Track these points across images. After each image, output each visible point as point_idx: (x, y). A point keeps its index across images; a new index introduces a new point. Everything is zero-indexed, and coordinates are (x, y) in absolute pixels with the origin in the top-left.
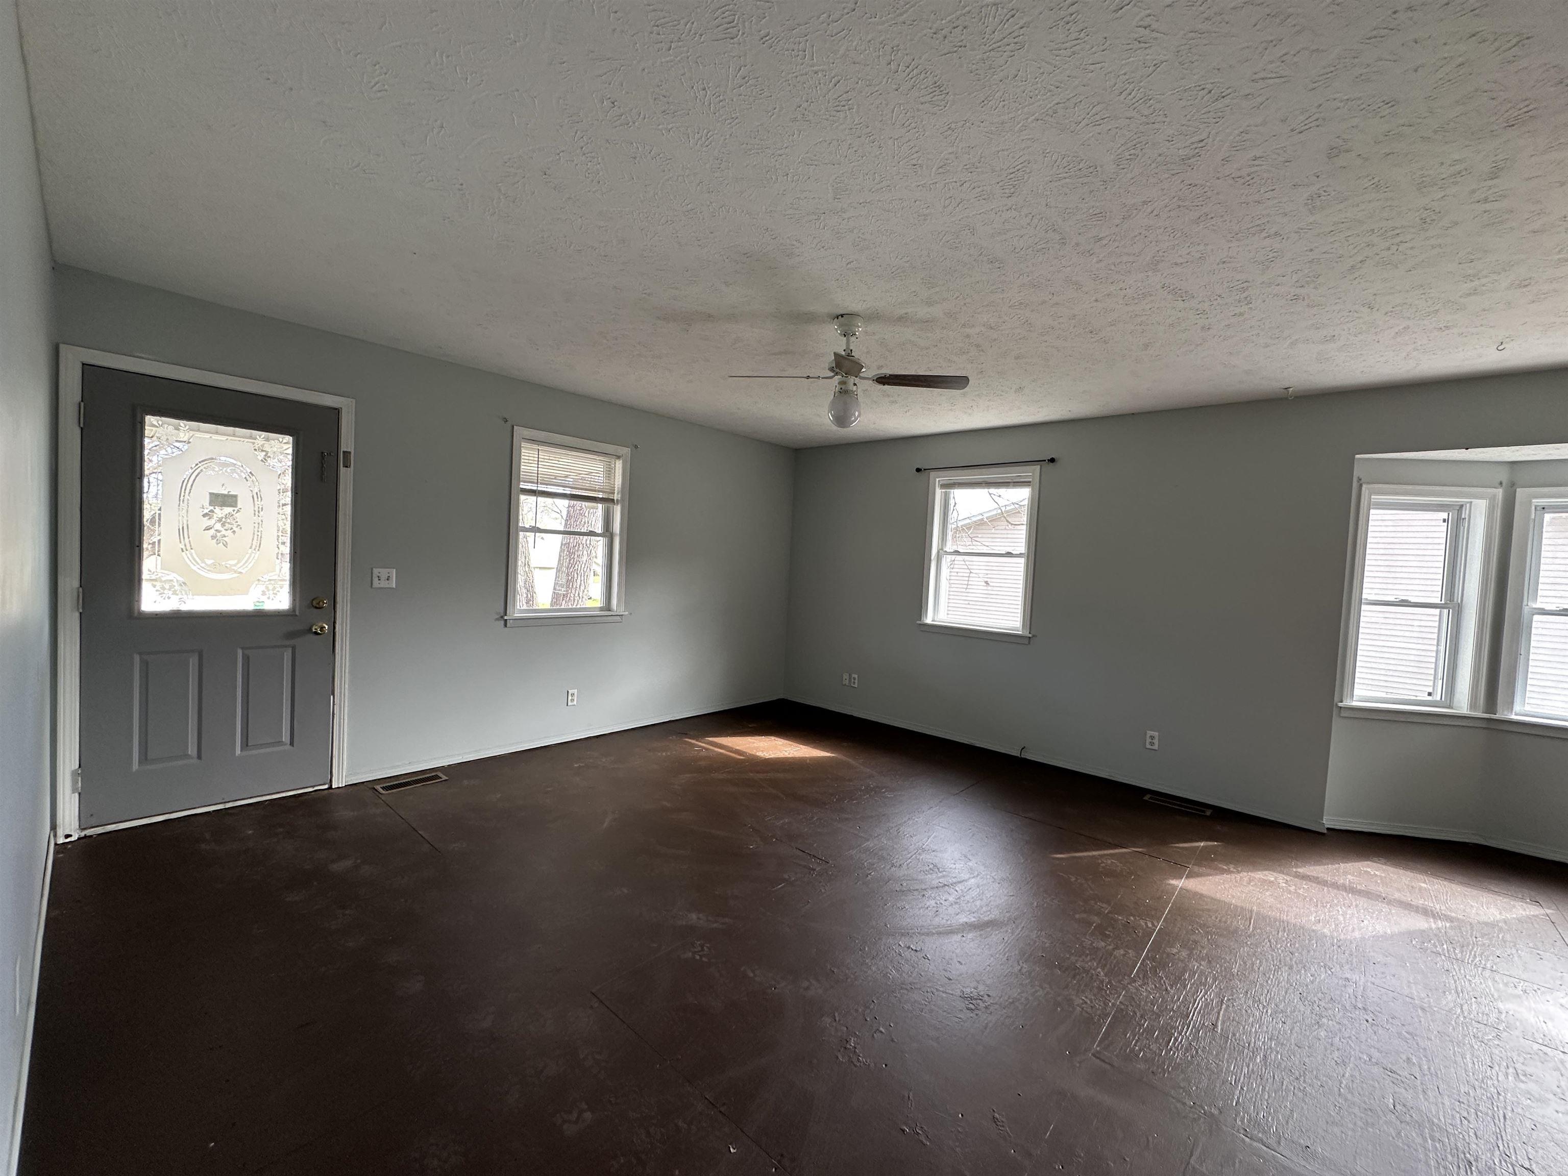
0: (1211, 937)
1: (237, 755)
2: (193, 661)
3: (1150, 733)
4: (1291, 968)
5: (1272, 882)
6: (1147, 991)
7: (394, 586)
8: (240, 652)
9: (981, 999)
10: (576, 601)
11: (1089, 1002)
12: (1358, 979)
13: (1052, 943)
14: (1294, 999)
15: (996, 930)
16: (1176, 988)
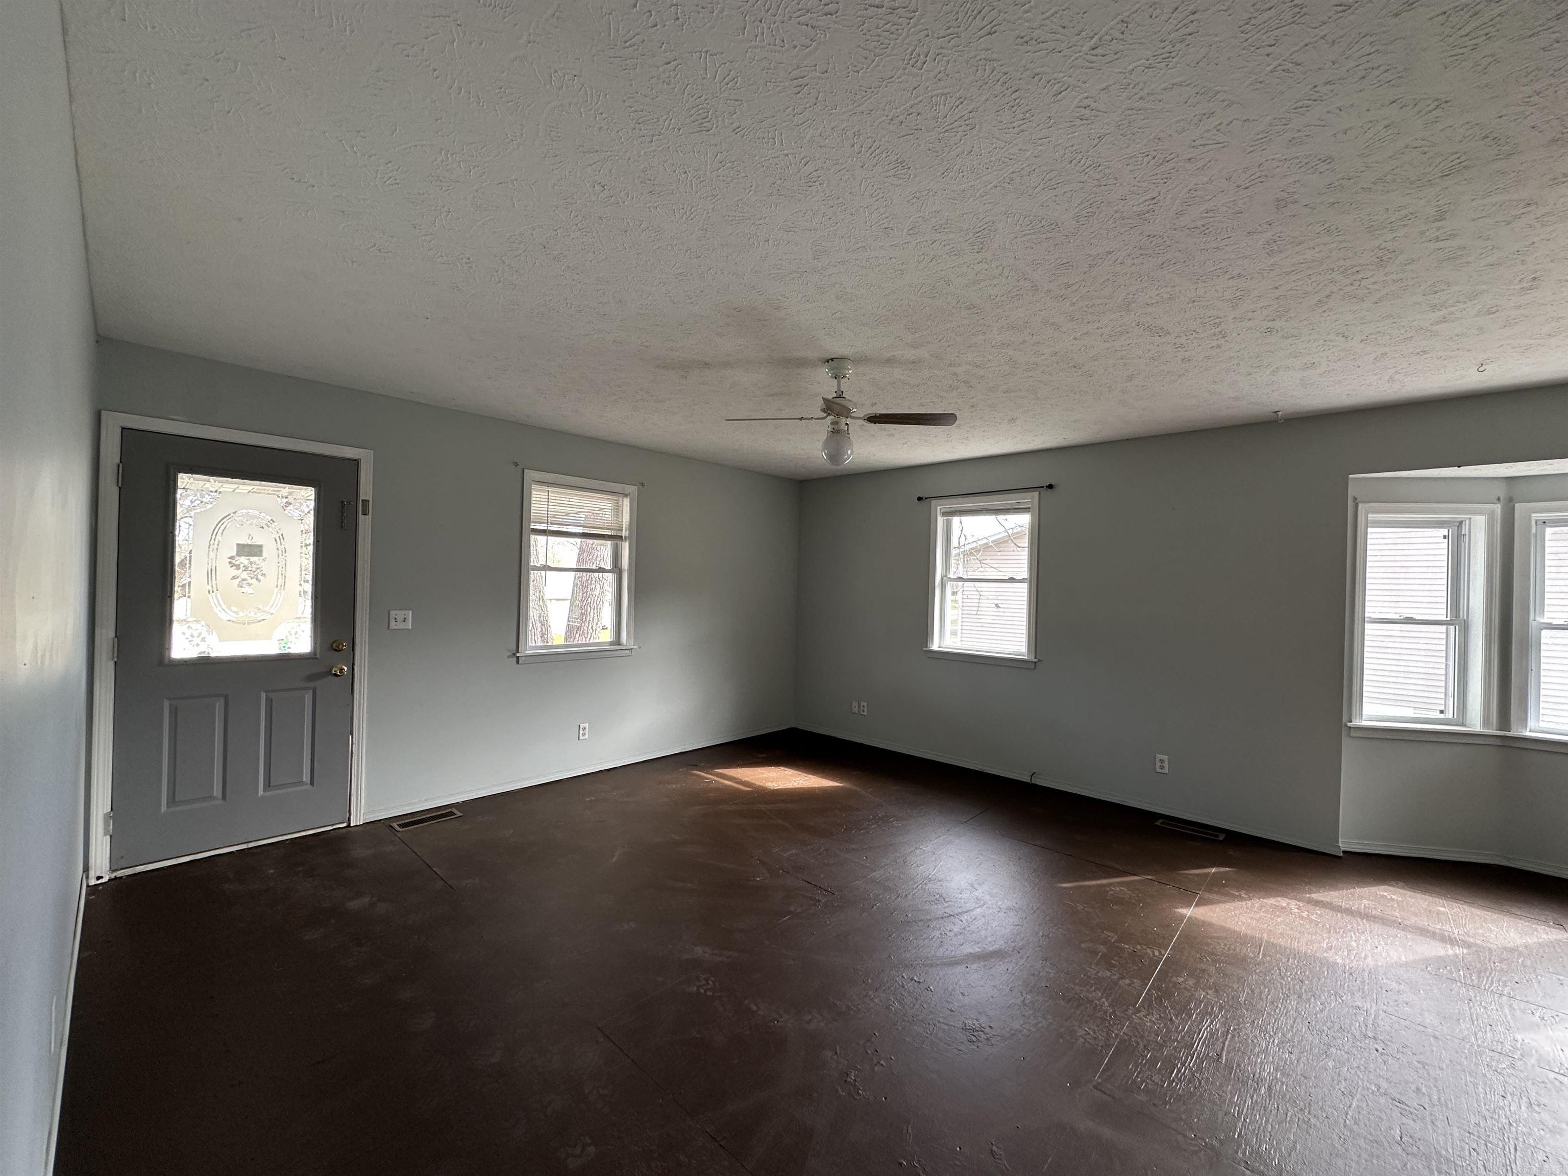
0: (1220, 965)
1: (259, 795)
2: (219, 705)
3: (1159, 756)
4: (1300, 997)
5: (1284, 908)
6: (1151, 1021)
7: (410, 628)
8: (263, 695)
9: (982, 1031)
10: (590, 634)
11: (1092, 1033)
12: (1369, 1007)
13: (1057, 973)
14: (1302, 1028)
15: (1000, 961)
16: (1181, 1018)
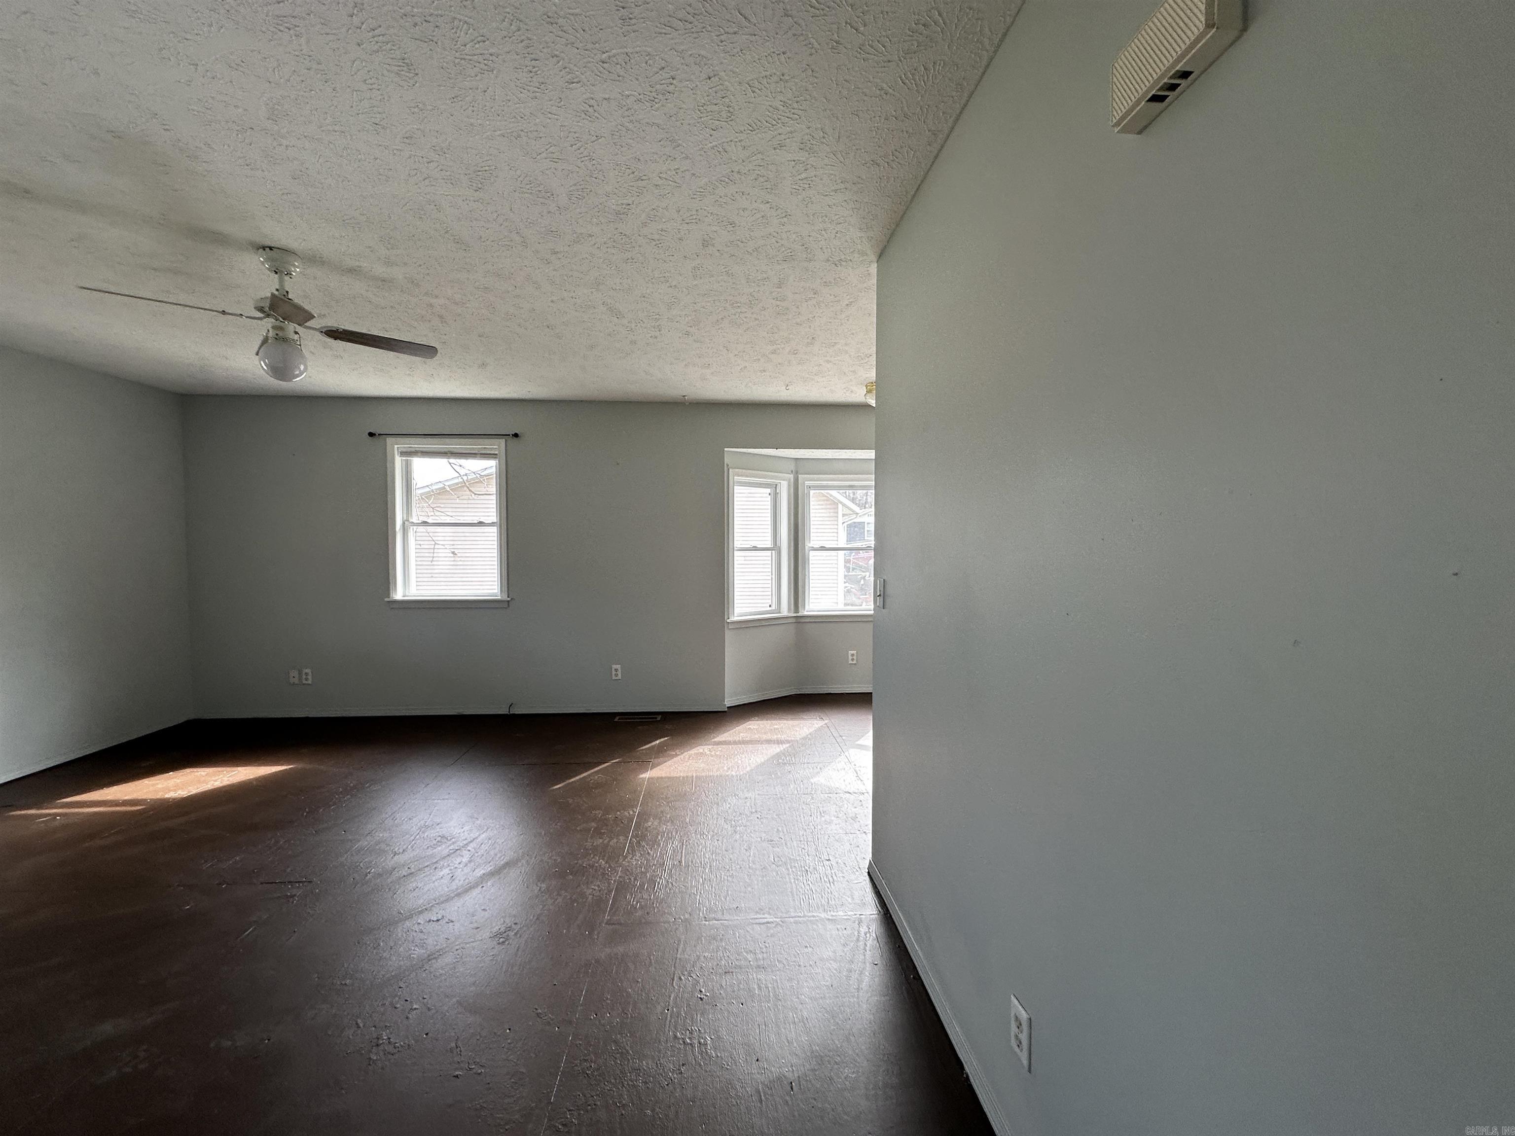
0: (671, 804)
3: (614, 667)
5: (702, 753)
6: (636, 860)
9: (509, 930)
11: (597, 888)
13: (562, 857)
14: (721, 823)
15: (513, 868)
16: (654, 849)
